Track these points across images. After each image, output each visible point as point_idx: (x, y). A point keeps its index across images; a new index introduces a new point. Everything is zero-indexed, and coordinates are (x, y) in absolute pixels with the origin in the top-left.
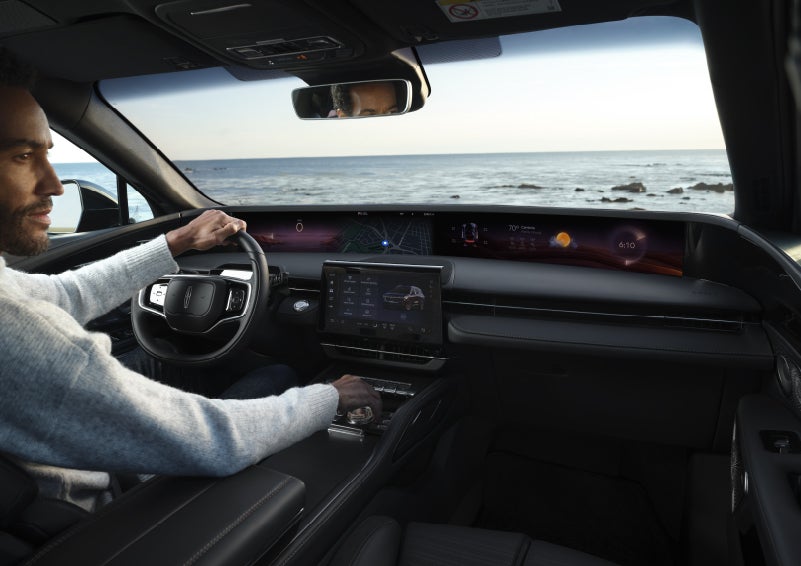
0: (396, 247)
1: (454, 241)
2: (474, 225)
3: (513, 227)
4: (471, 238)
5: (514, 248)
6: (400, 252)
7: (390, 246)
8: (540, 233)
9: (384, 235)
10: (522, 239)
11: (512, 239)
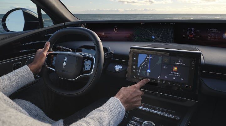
0: (158, 39)
1: (184, 36)
2: (193, 29)
3: (209, 30)
4: (192, 34)
5: (210, 39)
6: (159, 42)
7: (155, 38)
8: (219, 32)
9: (153, 33)
10: (213, 35)
11: (209, 35)
